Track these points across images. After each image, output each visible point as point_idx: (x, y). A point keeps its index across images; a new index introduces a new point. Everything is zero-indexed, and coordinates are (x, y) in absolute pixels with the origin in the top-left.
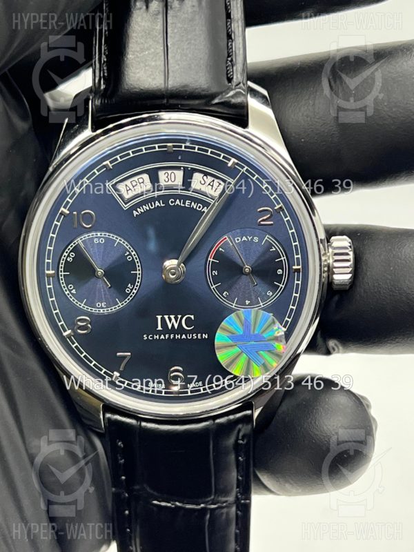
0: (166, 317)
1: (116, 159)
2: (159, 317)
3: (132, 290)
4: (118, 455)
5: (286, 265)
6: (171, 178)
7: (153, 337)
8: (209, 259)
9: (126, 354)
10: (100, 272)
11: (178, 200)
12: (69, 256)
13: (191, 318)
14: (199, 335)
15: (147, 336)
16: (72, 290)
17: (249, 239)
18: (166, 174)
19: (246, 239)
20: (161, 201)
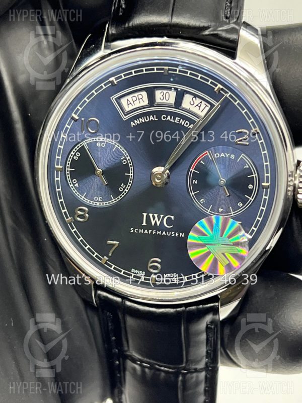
0: (151, 215)
2: (145, 215)
3: (124, 189)
5: (256, 181)
6: (165, 97)
7: (138, 231)
8: (191, 169)
9: (115, 242)
10: (99, 171)
11: (169, 116)
12: (75, 155)
13: (171, 218)
14: (177, 234)
15: (134, 230)
16: (75, 184)
17: (227, 155)
18: (162, 93)
19: (224, 155)
20: (155, 116)
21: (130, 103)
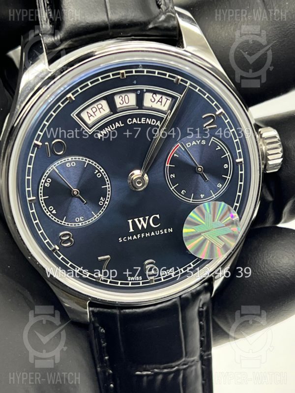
0: (136, 220)
1: (77, 91)
2: (130, 221)
3: (104, 202)
4: (102, 340)
5: (230, 160)
6: (126, 101)
7: (127, 239)
8: (166, 165)
10: (75, 191)
11: (134, 119)
12: (45, 182)
13: (157, 217)
14: (165, 230)
15: (122, 239)
16: (53, 211)
17: (198, 142)
18: (121, 97)
19: (195, 143)
20: (120, 122)
21: (91, 115)
